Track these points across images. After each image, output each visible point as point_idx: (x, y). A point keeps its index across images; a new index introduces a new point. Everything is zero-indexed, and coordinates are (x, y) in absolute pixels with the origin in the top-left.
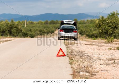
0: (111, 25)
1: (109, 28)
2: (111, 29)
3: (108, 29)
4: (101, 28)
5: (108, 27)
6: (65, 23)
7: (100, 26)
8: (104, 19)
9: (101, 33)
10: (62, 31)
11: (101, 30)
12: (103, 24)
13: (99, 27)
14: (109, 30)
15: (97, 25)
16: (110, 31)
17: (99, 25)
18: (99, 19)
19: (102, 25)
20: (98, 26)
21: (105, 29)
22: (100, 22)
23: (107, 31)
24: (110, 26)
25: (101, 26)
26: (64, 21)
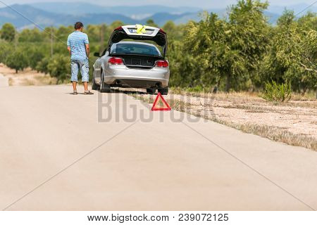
0: (241, 41)
1: (235, 53)
2: (241, 58)
3: (232, 58)
4: (209, 52)
5: (233, 48)
6: (128, 33)
7: (204, 45)
8: (217, 23)
9: (209, 68)
10: (119, 62)
11: (207, 61)
12: (215, 39)
13: (200, 51)
14: (236, 59)
15: (194, 44)
16: (240, 64)
17: (199, 41)
18: (202, 22)
19: (211, 43)
20: (197, 46)
21: (220, 57)
22: (204, 34)
23: (229, 63)
24: (239, 47)
25: (206, 46)
26: (125, 28)
